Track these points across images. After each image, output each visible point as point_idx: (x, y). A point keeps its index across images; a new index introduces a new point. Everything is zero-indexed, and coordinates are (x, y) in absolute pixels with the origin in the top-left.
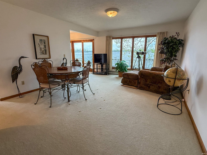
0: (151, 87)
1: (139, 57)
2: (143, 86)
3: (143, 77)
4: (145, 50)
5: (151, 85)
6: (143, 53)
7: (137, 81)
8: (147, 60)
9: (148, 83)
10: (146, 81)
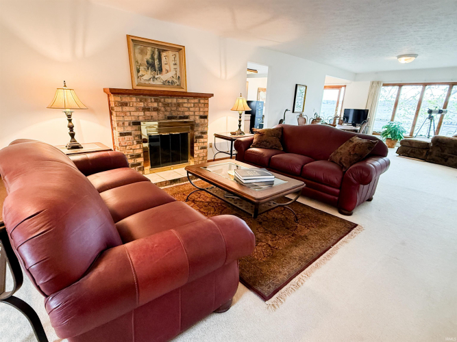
0: (450, 160)
1: (431, 118)
2: (437, 158)
3: (437, 146)
4: (445, 107)
5: (451, 157)
6: (440, 112)
7: (425, 152)
8: (444, 123)
9: (446, 153)
10: (443, 151)
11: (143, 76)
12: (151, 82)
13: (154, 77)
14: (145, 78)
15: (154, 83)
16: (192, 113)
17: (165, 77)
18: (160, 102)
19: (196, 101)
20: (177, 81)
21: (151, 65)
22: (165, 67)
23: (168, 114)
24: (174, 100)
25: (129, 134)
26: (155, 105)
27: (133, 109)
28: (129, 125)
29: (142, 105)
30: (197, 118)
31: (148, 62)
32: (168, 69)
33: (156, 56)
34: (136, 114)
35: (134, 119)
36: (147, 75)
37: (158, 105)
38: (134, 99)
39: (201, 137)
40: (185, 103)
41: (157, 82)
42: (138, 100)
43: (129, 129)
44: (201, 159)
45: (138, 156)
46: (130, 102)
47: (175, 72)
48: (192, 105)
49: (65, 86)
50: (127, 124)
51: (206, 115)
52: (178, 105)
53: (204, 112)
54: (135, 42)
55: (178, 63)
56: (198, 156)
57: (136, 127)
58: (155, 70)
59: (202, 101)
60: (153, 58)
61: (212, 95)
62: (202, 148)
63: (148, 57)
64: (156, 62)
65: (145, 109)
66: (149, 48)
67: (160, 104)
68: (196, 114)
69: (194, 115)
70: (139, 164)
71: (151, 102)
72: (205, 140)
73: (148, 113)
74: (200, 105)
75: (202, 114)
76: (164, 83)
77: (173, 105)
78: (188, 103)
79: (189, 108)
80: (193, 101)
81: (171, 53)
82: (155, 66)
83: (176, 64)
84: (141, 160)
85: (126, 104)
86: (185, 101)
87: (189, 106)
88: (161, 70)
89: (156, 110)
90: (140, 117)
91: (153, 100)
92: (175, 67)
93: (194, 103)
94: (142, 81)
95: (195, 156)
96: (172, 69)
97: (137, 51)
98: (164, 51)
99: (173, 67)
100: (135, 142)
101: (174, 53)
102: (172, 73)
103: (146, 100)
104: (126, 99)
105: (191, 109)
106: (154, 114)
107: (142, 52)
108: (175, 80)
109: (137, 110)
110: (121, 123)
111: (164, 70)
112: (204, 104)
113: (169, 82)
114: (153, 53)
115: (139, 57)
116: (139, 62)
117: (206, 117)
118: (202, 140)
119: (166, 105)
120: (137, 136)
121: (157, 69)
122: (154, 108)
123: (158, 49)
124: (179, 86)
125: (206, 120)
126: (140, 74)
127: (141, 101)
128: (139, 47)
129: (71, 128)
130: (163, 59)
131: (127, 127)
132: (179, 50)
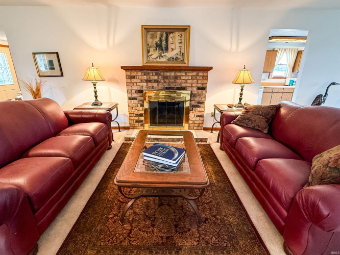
11: (152, 55)
12: (158, 60)
13: (161, 56)
14: (153, 57)
15: (160, 60)
16: (188, 85)
17: (170, 54)
18: (160, 75)
19: (194, 74)
20: (181, 57)
21: (159, 46)
22: (170, 46)
23: (166, 85)
24: (173, 74)
25: (135, 99)
26: (156, 78)
27: (139, 81)
28: (136, 92)
29: (145, 77)
30: (195, 89)
31: (156, 44)
32: (174, 48)
33: (164, 38)
34: (141, 84)
35: (139, 88)
36: (155, 54)
37: (158, 78)
38: (140, 73)
39: (198, 107)
40: (182, 76)
41: (164, 60)
42: (143, 74)
43: (135, 95)
44: (196, 125)
45: (141, 115)
46: (136, 76)
47: (179, 50)
48: (190, 78)
49: (93, 66)
50: (134, 91)
51: (204, 86)
52: (176, 77)
53: (203, 84)
54: (147, 30)
55: (183, 41)
56: (194, 123)
57: (140, 94)
58: (162, 50)
59: (201, 74)
60: (161, 40)
61: (211, 68)
62: (198, 116)
63: (157, 39)
64: (164, 43)
65: (148, 81)
66: (159, 33)
67: (160, 77)
68: (193, 85)
69: (192, 87)
70: (142, 121)
71: (153, 75)
72: (203, 110)
73: (150, 84)
74: (198, 78)
75: (199, 85)
76: (169, 60)
77: (171, 78)
78: (186, 76)
79: (186, 80)
80: (190, 74)
81: (177, 34)
82: (162, 47)
83: (181, 43)
84: (142, 118)
85: (134, 77)
86: (183, 74)
87: (187, 78)
88: (167, 49)
89: (157, 81)
90: (144, 87)
91: (154, 74)
92: (180, 45)
93: (192, 76)
94: (151, 59)
95: (190, 122)
96: (177, 47)
97: (149, 36)
98: (171, 33)
99: (178, 45)
100: (139, 105)
101: (181, 33)
102: (177, 51)
103: (149, 74)
104: (134, 73)
105: (189, 81)
106: (155, 85)
107: (153, 37)
108: (179, 57)
109: (142, 81)
110: (130, 91)
111: (170, 49)
112: (203, 76)
113: (173, 58)
114: (162, 36)
115: (150, 40)
116: (150, 45)
117: (204, 89)
118: (198, 109)
119: (165, 78)
120: (140, 100)
121: (164, 49)
122: (155, 80)
123: (166, 32)
124: (182, 61)
125: (204, 92)
126: (150, 54)
127: (144, 75)
128: (150, 33)
129: (96, 92)
130: (170, 40)
131: (134, 93)
132: (185, 30)
